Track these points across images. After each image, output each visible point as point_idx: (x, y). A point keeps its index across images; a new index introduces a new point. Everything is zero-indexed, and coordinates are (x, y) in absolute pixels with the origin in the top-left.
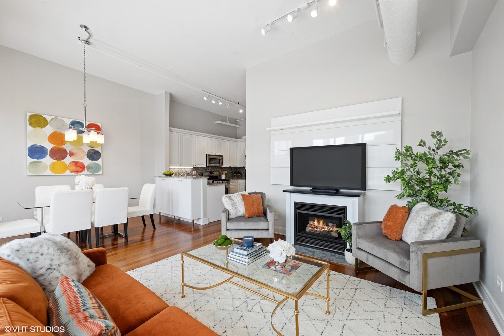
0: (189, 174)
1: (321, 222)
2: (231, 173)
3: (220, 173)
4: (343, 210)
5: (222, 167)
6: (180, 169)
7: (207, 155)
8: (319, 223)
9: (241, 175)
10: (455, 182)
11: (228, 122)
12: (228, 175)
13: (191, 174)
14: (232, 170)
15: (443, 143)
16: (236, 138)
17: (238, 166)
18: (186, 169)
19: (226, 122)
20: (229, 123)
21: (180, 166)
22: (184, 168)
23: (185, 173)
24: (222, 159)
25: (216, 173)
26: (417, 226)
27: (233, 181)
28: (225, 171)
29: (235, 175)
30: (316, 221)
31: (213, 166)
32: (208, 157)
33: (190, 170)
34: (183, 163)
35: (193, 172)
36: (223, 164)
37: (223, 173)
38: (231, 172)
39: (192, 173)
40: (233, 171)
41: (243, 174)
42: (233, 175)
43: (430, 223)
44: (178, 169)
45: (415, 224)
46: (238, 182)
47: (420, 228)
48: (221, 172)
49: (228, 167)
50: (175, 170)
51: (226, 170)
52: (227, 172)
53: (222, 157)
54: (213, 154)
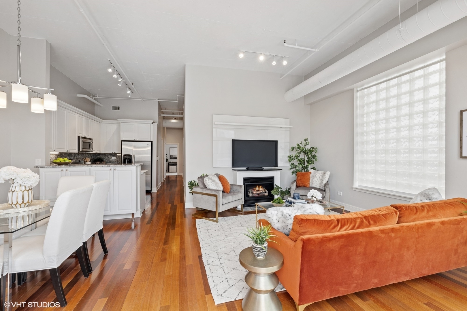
1: (260, 187)
4: (272, 179)
7: (79, 137)
8: (259, 188)
10: (315, 160)
15: (308, 143)
21: (54, 150)
24: (93, 143)
26: (318, 179)
30: (257, 187)
32: (81, 140)
36: (93, 150)
43: (324, 176)
45: (317, 178)
47: (320, 179)
53: (92, 141)
54: (84, 137)
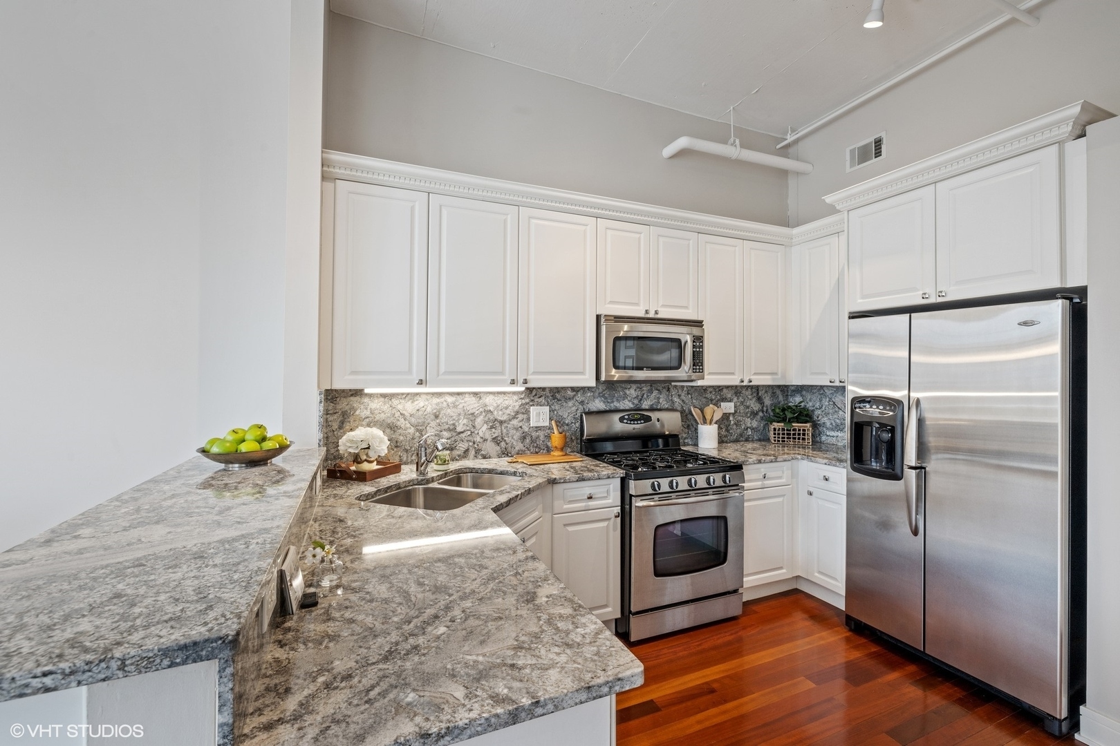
0: (501, 422)
2: (754, 414)
3: (686, 416)
5: (700, 383)
6: (450, 399)
7: (598, 317)
9: (815, 426)
11: (733, 144)
12: (737, 424)
13: (515, 422)
14: (759, 400)
16: (786, 223)
17: (795, 380)
18: (489, 400)
19: (724, 141)
20: (742, 146)
21: (421, 383)
22: (475, 394)
23: (479, 420)
24: (698, 340)
25: (664, 416)
27: (763, 468)
28: (717, 405)
29: (776, 425)
31: (652, 383)
32: (603, 329)
33: (514, 403)
34: (442, 370)
35: (527, 412)
36: (702, 371)
37: (708, 417)
38: (755, 406)
39: (520, 417)
40: (768, 401)
41: (825, 419)
42: (766, 425)
44: (435, 400)
46: (794, 475)
48: (696, 413)
49: (737, 383)
50: (420, 403)
51: (724, 400)
52: (728, 407)
53: (696, 331)
54: (642, 314)
